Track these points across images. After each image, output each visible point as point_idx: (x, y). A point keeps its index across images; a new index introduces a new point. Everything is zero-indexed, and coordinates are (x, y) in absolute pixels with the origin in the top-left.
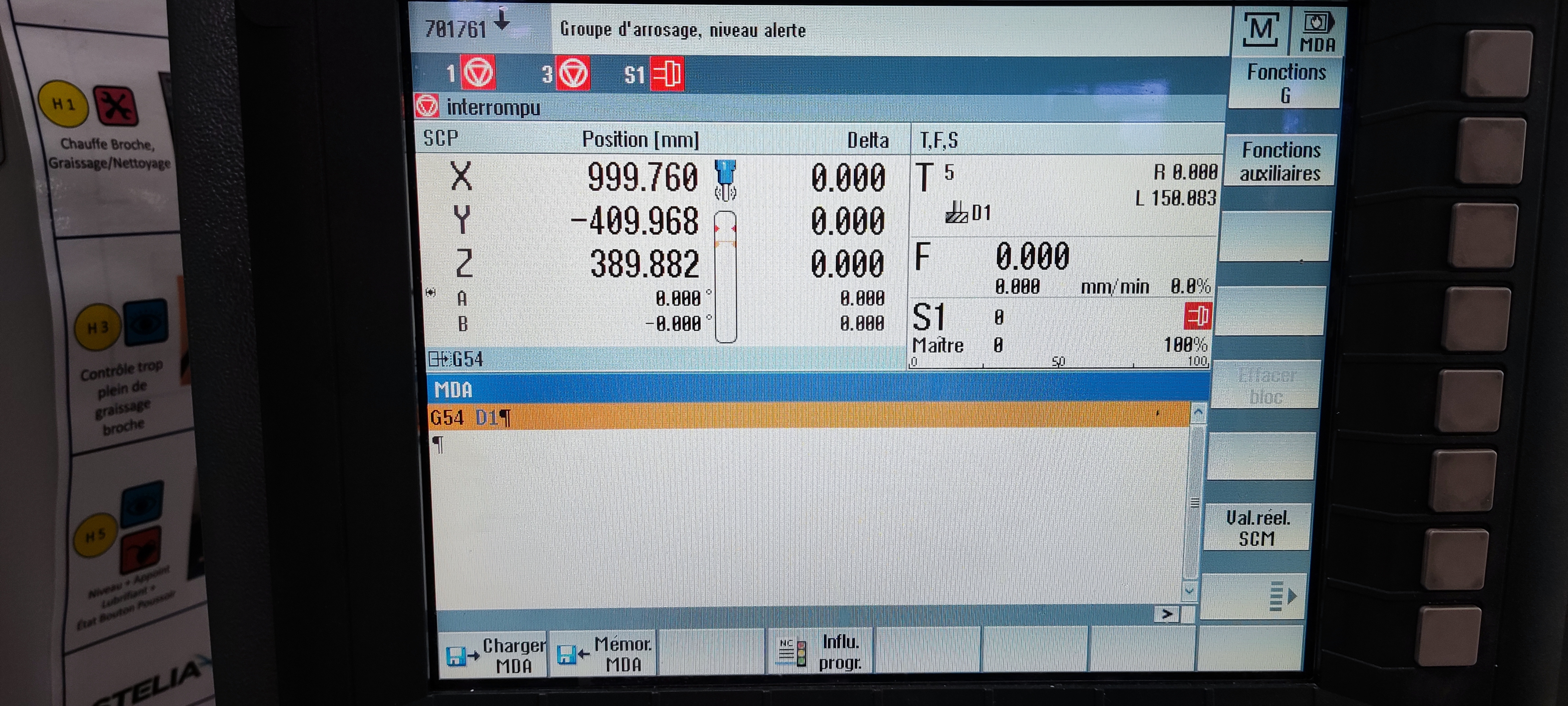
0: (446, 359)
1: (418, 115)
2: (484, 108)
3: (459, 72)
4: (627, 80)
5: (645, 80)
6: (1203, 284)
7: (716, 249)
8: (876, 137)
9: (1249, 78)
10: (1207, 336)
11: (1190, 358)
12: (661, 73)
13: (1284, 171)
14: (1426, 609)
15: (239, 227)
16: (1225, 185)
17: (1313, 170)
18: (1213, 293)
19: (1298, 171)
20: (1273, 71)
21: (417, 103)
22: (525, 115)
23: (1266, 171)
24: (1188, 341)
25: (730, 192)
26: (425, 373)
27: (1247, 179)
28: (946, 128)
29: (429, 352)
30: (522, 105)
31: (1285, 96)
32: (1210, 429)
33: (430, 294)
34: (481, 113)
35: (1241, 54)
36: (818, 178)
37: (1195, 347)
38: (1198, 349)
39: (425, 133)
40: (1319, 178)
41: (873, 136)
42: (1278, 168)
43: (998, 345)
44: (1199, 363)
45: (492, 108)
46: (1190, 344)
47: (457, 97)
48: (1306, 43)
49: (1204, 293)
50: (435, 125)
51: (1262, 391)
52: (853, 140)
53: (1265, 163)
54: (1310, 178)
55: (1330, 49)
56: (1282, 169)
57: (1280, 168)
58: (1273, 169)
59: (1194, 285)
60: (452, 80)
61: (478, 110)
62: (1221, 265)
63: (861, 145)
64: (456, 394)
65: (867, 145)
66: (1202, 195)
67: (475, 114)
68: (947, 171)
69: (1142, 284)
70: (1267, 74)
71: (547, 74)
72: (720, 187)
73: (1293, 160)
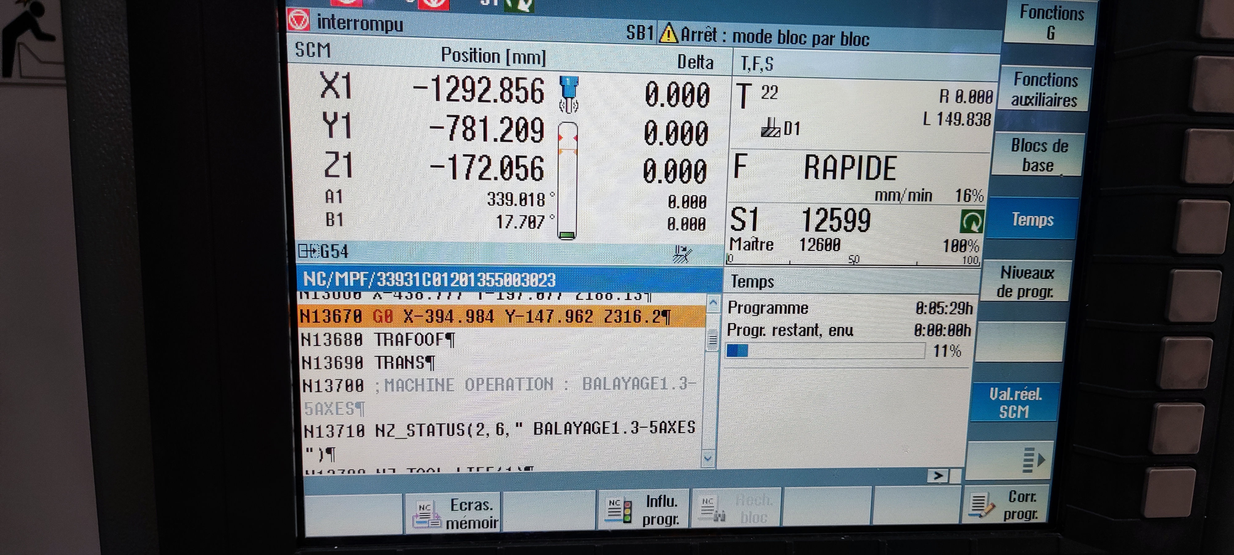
14: (1152, 470)
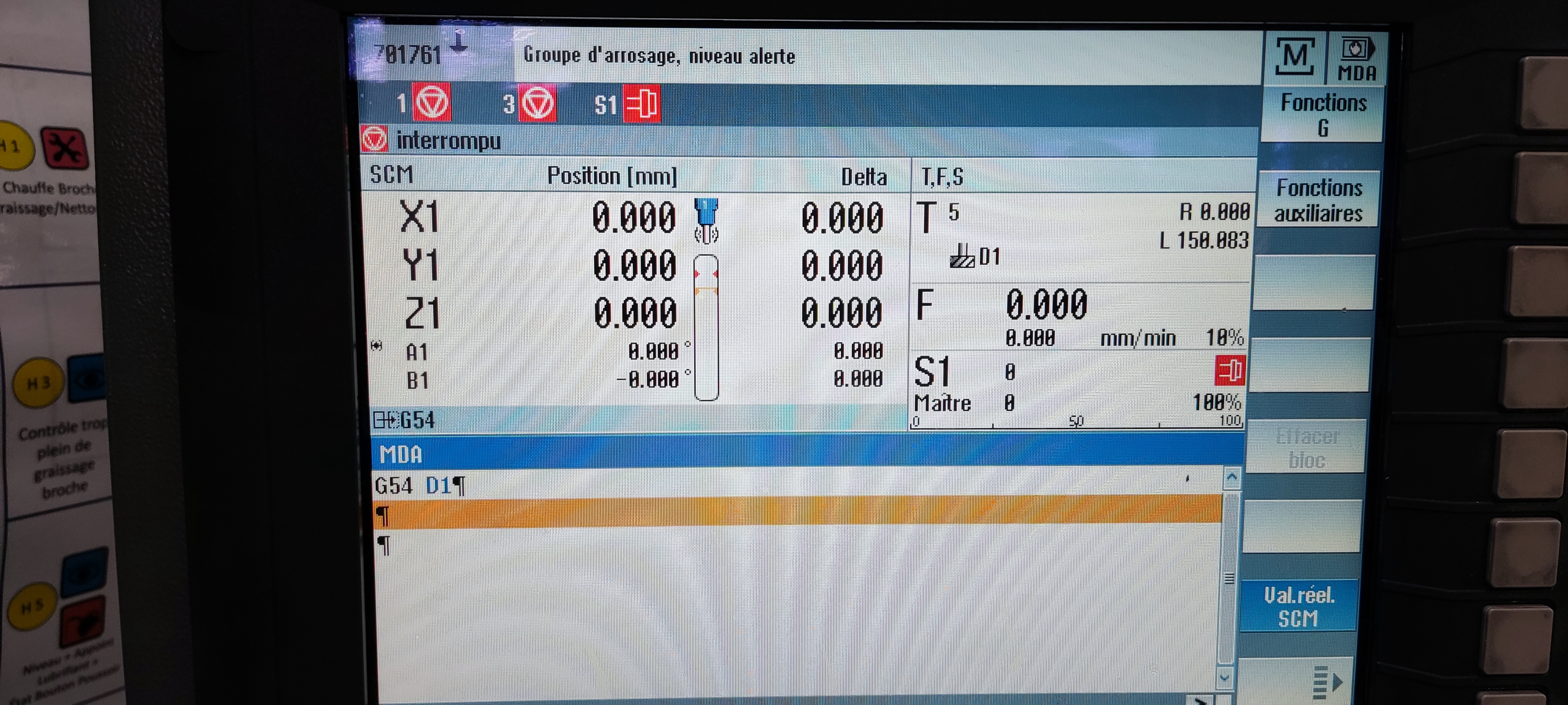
0: (393, 420)
1: (365, 149)
2: (439, 142)
3: (410, 101)
4: (597, 111)
5: (617, 110)
6: (1235, 335)
7: (696, 296)
8: (873, 173)
9: (1283, 109)
10: (1240, 392)
11: (1222, 417)
12: (636, 104)
13: (1322, 211)
15: (164, 274)
16: (1258, 226)
17: (1354, 210)
18: (1246, 345)
19: (1338, 211)
20: (1309, 101)
21: (363, 136)
22: (484, 148)
23: (1303, 210)
24: (1220, 398)
25: (712, 234)
26: (369, 436)
27: (1282, 220)
28: (951, 163)
29: (374, 412)
30: (481, 138)
31: (1323, 130)
32: (1245, 497)
33: (375, 347)
34: (435, 147)
35: (1273, 83)
36: (809, 218)
37: (1227, 405)
38: (1231, 407)
39: (372, 168)
40: (1361, 218)
41: (871, 172)
42: (1316, 208)
43: (1010, 403)
44: (1232, 423)
45: (447, 142)
46: (1222, 401)
47: (408, 129)
48: (1345, 71)
49: (1236, 346)
50: (383, 160)
51: (1302, 454)
52: (847, 176)
53: (1301, 202)
54: (1351, 218)
55: (1371, 77)
56: (1320, 208)
57: (1318, 208)
58: (1310, 208)
59: (1225, 336)
60: (403, 110)
61: (432, 143)
62: (1253, 312)
63: (856, 182)
64: (404, 459)
65: (863, 182)
66: (1233, 237)
67: (428, 148)
68: (951, 210)
69: (1168, 335)
70: (1302, 104)
71: (508, 104)
72: (700, 228)
73: (1333, 199)
